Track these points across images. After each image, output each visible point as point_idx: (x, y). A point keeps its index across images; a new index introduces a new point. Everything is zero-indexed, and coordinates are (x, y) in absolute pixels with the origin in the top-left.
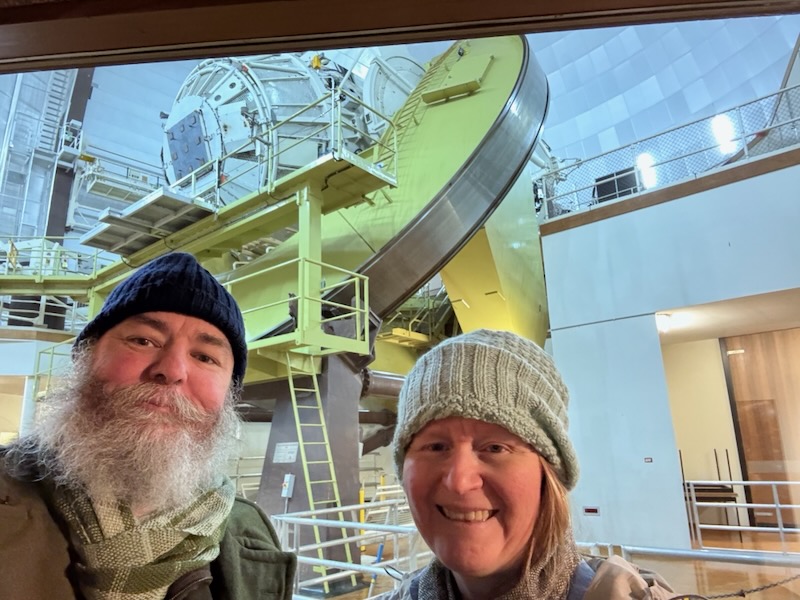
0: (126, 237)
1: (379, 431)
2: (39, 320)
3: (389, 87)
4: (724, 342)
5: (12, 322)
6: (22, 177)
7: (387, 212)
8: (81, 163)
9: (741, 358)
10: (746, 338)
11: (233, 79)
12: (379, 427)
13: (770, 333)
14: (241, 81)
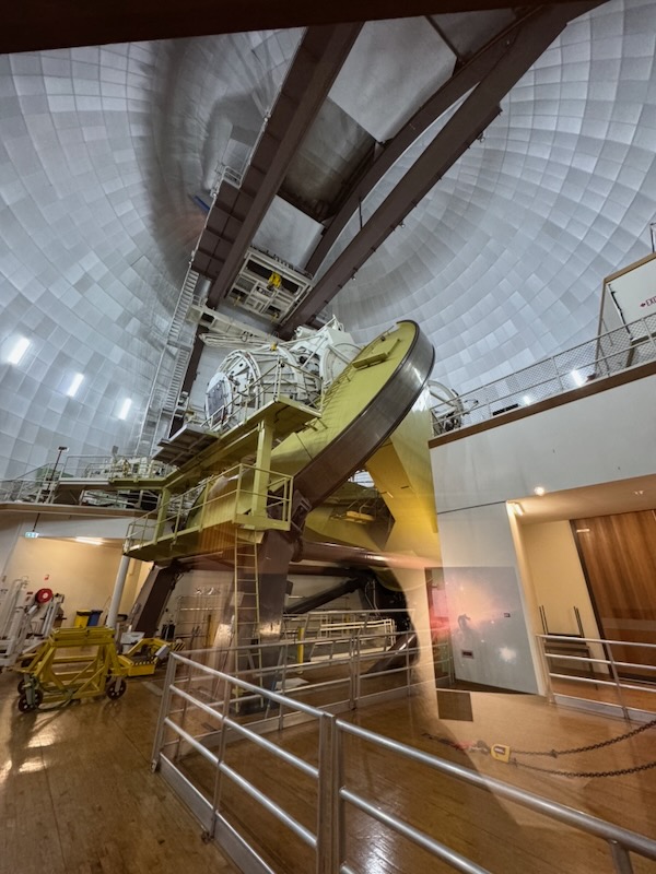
0: (176, 455)
1: (348, 582)
2: (138, 505)
3: (337, 360)
4: (574, 523)
5: (128, 507)
6: (154, 424)
7: (324, 435)
8: (187, 415)
9: (588, 535)
10: (590, 520)
11: (242, 362)
12: (348, 579)
13: (608, 516)
14: (245, 362)
